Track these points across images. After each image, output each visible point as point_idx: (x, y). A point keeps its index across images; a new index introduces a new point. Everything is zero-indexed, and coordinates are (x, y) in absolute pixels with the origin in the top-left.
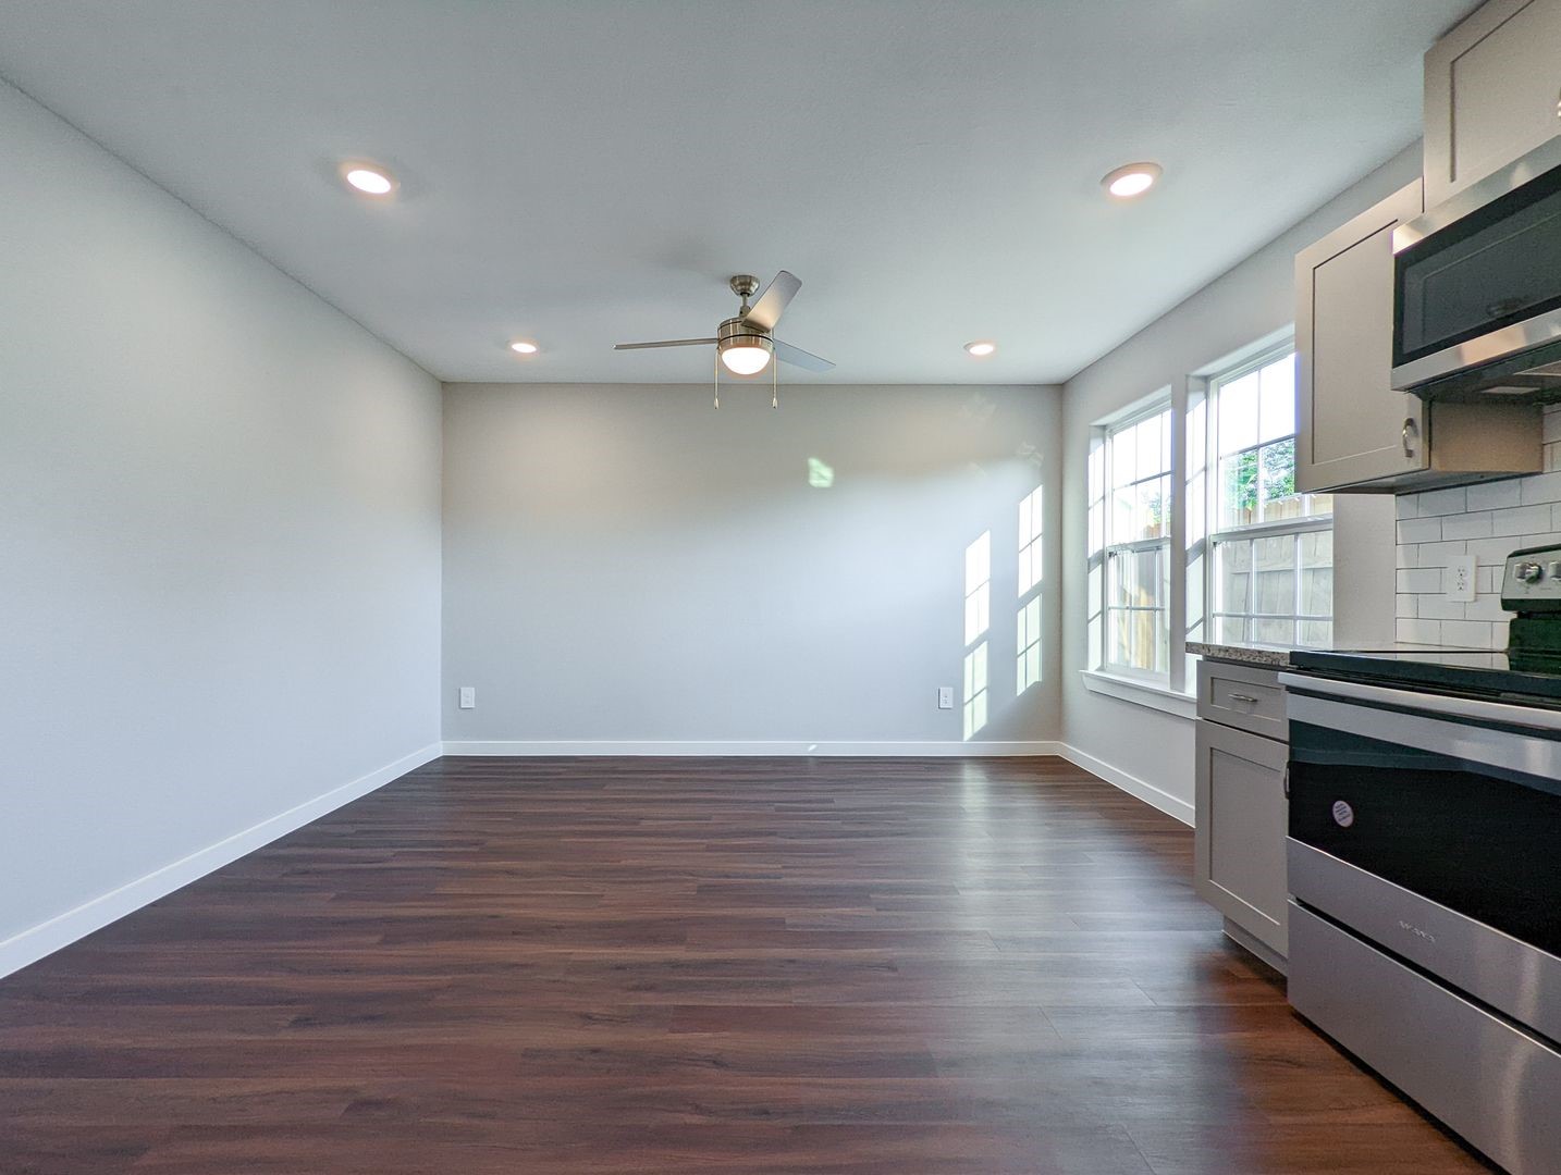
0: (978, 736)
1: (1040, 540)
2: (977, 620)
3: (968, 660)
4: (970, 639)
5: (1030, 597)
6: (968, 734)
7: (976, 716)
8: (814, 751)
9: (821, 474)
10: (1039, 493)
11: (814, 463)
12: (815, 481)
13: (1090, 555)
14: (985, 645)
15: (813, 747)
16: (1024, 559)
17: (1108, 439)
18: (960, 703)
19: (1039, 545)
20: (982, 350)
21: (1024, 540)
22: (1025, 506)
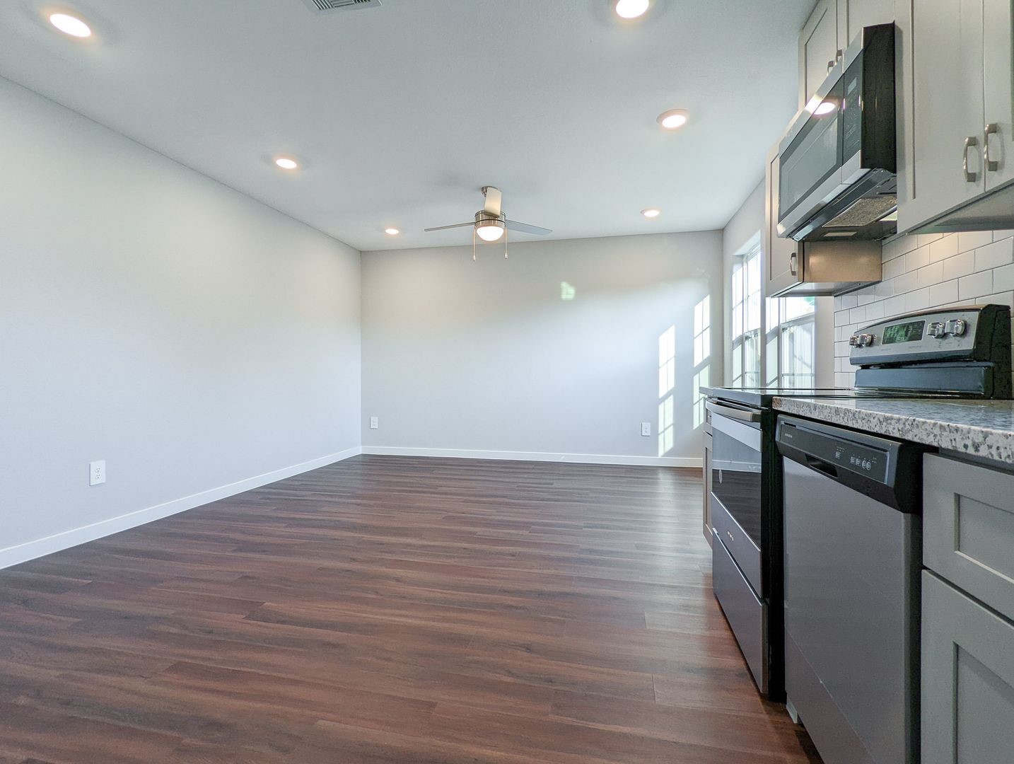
0: (667, 454)
1: (708, 330)
2: (667, 381)
3: (661, 407)
4: (662, 394)
5: (701, 367)
6: (661, 452)
7: (666, 442)
8: (564, 459)
9: (568, 292)
10: (707, 300)
11: (564, 285)
12: (564, 297)
13: (734, 338)
14: (672, 397)
16: (697, 342)
17: (745, 264)
18: (655, 433)
19: (707, 334)
20: (652, 214)
21: (697, 330)
22: (698, 308)
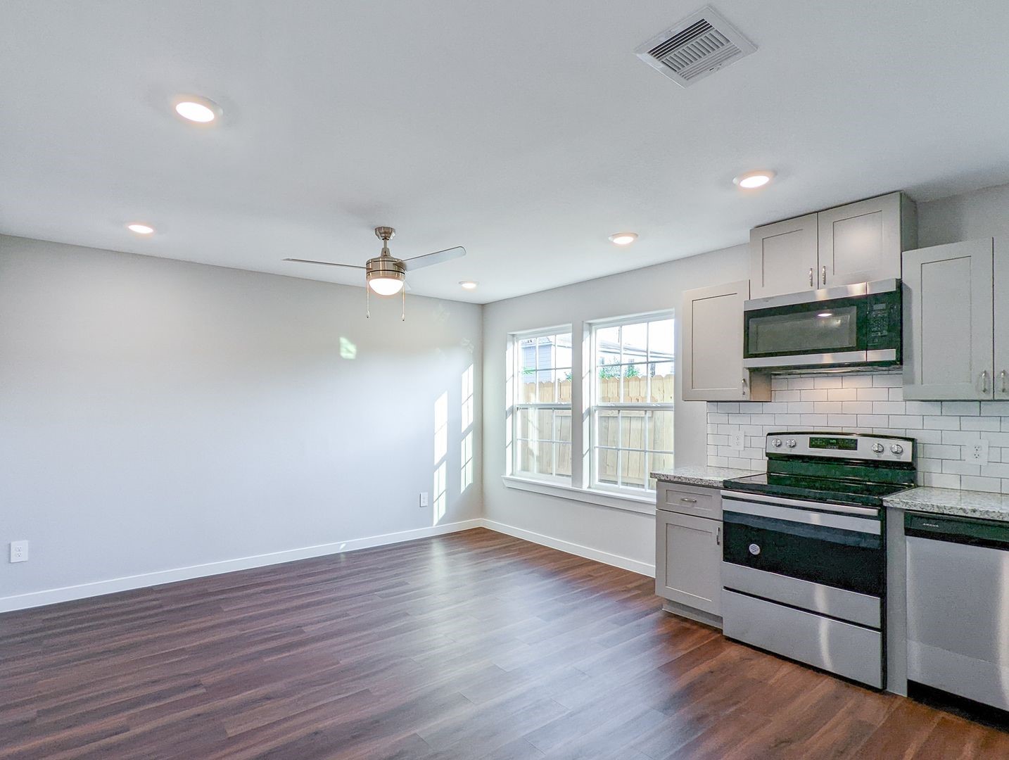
0: (441, 522)
1: (472, 397)
2: (441, 449)
3: (436, 474)
4: (437, 461)
5: (467, 433)
6: (436, 521)
7: (440, 510)
9: (348, 349)
10: (471, 368)
11: (343, 341)
12: (344, 354)
13: (507, 409)
14: (445, 463)
15: (343, 546)
16: (464, 408)
17: (516, 344)
18: (431, 502)
19: (471, 400)
20: (469, 286)
21: (464, 398)
22: (465, 375)
